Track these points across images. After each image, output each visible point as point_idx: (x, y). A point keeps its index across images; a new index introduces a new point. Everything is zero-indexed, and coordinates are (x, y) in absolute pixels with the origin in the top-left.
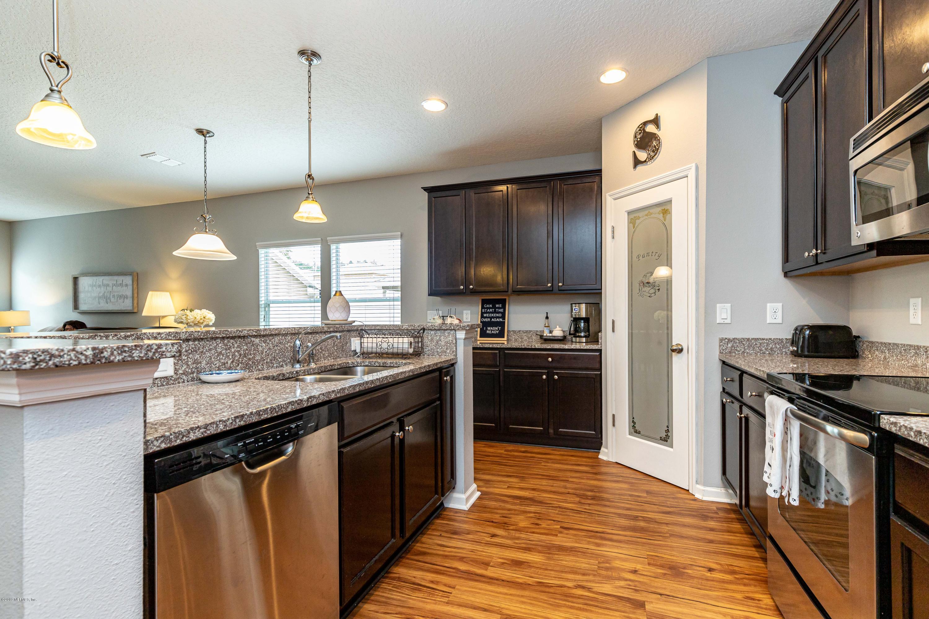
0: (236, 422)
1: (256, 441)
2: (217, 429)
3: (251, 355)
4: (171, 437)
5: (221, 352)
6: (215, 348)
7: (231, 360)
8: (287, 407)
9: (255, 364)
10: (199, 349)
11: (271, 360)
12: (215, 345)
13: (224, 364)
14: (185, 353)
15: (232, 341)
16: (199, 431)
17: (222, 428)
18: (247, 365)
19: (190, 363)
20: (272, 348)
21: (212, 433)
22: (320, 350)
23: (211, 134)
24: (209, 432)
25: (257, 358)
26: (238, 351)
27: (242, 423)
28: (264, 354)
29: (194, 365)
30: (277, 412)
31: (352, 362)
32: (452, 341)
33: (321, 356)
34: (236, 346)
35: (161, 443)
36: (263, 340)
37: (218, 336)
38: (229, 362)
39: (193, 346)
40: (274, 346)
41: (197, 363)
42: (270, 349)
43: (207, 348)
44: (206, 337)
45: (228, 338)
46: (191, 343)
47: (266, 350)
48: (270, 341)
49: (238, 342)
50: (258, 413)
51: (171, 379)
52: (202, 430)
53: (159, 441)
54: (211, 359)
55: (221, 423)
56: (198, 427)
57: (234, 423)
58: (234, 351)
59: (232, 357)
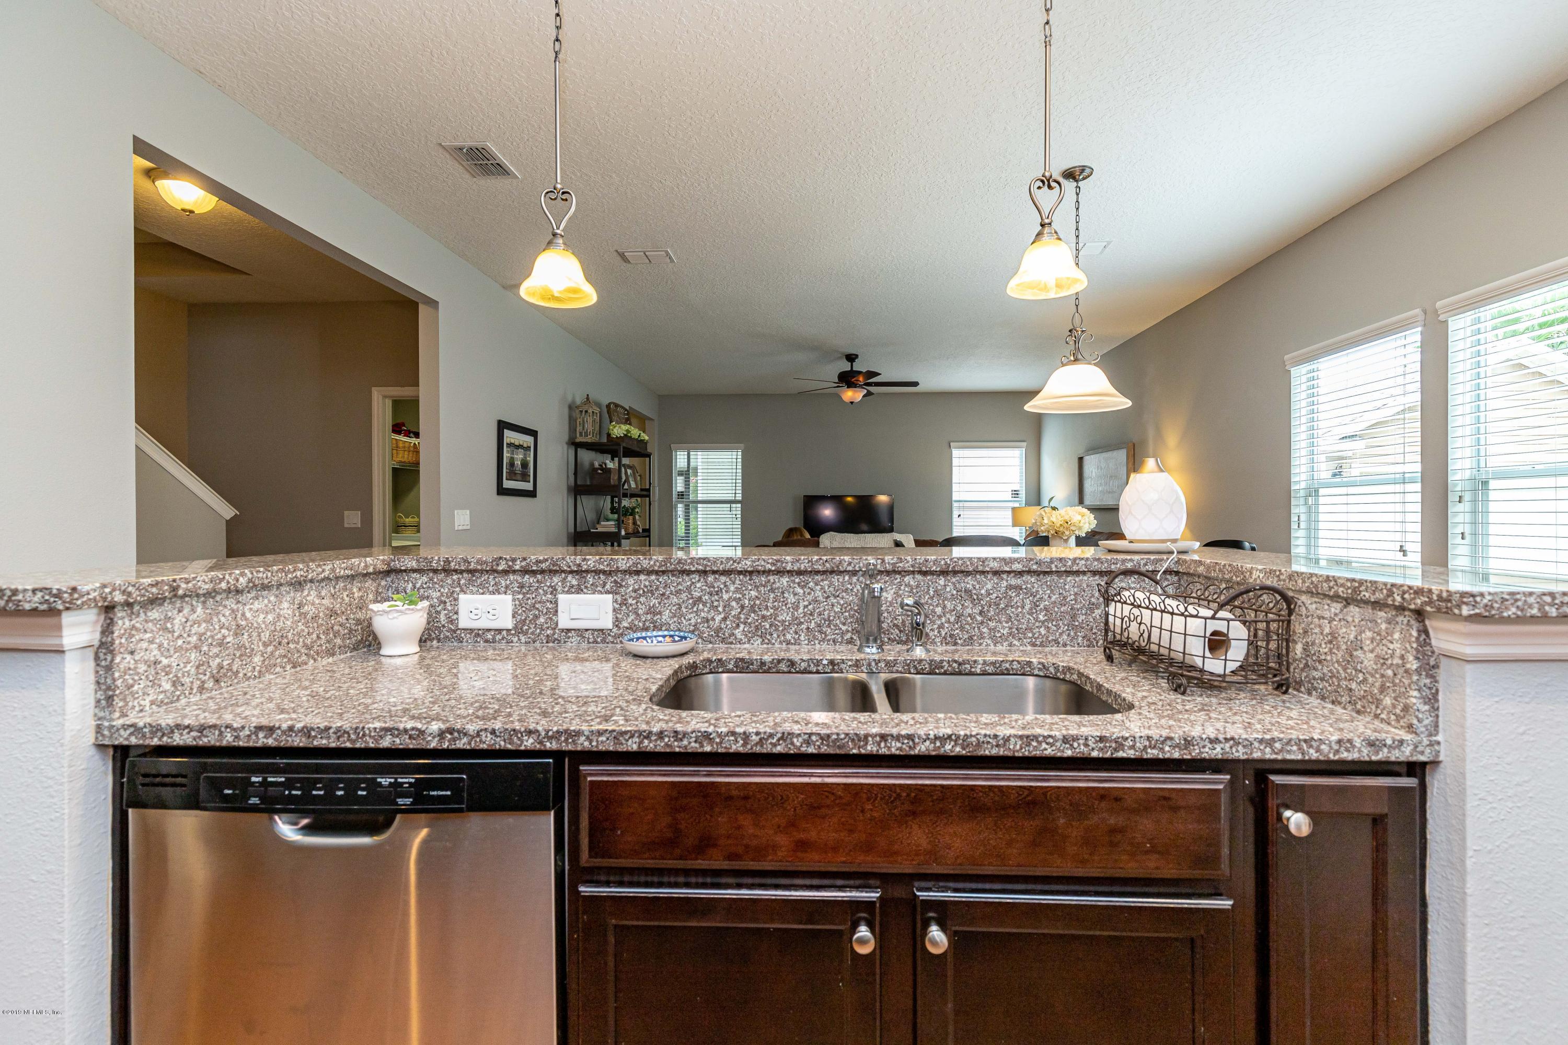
0: (257, 736)
1: (289, 784)
2: (221, 740)
3: (767, 608)
4: (145, 730)
5: (700, 598)
6: (689, 589)
7: (722, 616)
8: (381, 737)
9: (777, 630)
10: (657, 589)
11: (819, 626)
12: (689, 583)
13: (708, 621)
14: (633, 594)
15: (723, 579)
16: (189, 733)
17: (231, 740)
18: (757, 628)
19: (640, 612)
20: (821, 598)
21: (212, 743)
22: (979, 618)
23: (1087, 171)
24: (205, 740)
25: (780, 618)
26: (738, 600)
27: (270, 742)
28: (801, 610)
29: (649, 617)
30: (353, 742)
31: (1043, 664)
32: (1402, 657)
33: (982, 633)
34: (732, 588)
35: (131, 734)
36: (797, 580)
37: (687, 568)
38: (718, 618)
39: (647, 583)
40: (828, 597)
41: (655, 614)
42: (815, 601)
43: (673, 589)
44: (664, 568)
45: (714, 572)
46: (642, 577)
47: (806, 603)
48: (816, 584)
49: (737, 582)
50: (306, 731)
51: (609, 635)
52: (194, 734)
53: (128, 732)
54: (680, 608)
55: (228, 730)
56: (188, 727)
57: (254, 737)
58: (729, 599)
59: (724, 610)
